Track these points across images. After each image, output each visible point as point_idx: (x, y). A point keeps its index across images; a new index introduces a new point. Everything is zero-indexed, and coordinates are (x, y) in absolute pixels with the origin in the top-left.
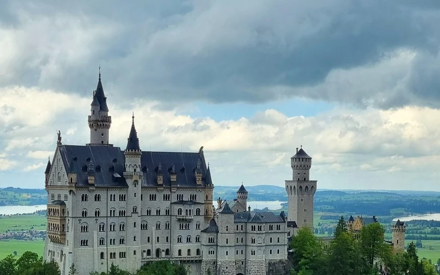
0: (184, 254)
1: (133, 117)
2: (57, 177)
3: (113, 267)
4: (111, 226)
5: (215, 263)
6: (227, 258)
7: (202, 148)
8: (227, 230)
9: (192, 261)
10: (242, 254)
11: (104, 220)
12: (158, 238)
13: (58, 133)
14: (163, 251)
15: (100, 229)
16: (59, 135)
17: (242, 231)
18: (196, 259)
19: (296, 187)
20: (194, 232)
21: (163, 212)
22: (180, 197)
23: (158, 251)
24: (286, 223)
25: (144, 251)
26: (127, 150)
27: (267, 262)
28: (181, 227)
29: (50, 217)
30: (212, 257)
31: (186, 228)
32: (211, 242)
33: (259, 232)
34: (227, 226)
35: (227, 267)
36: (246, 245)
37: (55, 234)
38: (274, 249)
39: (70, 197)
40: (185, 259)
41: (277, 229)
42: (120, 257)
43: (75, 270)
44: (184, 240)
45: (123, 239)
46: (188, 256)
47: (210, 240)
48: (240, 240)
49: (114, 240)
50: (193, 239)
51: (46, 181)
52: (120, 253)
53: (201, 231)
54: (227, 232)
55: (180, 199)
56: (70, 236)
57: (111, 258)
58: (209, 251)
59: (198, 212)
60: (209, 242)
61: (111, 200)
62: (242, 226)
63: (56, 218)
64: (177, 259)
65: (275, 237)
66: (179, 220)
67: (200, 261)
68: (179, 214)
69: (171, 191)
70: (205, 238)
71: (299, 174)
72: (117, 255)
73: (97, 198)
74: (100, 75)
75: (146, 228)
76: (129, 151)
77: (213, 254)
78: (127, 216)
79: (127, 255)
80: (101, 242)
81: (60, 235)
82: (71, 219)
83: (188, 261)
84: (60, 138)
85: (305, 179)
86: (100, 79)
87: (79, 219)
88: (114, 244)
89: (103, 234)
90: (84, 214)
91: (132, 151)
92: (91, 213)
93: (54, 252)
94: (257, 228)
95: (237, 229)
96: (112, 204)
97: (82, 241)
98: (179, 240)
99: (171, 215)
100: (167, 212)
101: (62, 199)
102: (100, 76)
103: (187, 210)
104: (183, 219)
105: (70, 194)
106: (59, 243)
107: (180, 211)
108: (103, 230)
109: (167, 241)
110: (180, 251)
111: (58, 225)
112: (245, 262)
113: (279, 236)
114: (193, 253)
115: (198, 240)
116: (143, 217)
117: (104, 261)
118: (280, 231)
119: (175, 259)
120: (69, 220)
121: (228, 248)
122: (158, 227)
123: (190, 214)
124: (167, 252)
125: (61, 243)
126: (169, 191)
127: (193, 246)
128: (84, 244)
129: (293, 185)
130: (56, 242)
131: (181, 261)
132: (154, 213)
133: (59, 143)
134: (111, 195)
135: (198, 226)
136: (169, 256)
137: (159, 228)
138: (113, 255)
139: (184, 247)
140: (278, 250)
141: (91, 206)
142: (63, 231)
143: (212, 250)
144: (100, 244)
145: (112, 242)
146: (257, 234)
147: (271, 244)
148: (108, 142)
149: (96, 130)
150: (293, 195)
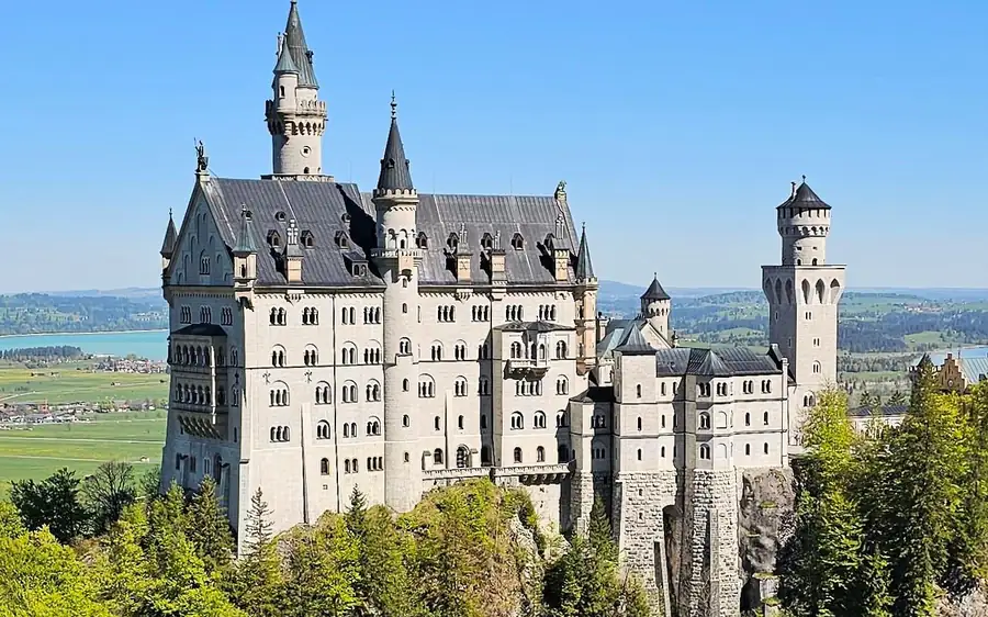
0: (530, 458)
1: (393, 105)
2: (197, 263)
3: (356, 499)
4: (345, 389)
5: (608, 479)
6: (639, 467)
7: (562, 184)
8: (639, 396)
9: (550, 476)
10: (675, 455)
11: (327, 374)
12: (461, 418)
14: (475, 451)
15: (318, 399)
16: (200, 151)
17: (675, 398)
18: (560, 471)
19: (794, 282)
20: (551, 403)
21: (472, 353)
22: (514, 312)
23: (461, 452)
24: (784, 374)
25: (426, 454)
27: (740, 475)
29: (179, 368)
30: (601, 465)
31: (531, 392)
32: (598, 427)
33: (719, 399)
34: (639, 386)
35: (640, 491)
36: (685, 434)
37: (200, 411)
38: (756, 442)
39: (239, 316)
40: (531, 472)
41: (763, 392)
42: (369, 469)
45: (376, 423)
46: (541, 464)
47: (597, 422)
48: (671, 419)
49: (354, 425)
50: (550, 420)
52: (369, 459)
53: (571, 400)
55: (514, 319)
57: (347, 471)
58: (594, 451)
59: (561, 351)
60: (593, 427)
61: (343, 321)
62: (675, 384)
63: (201, 371)
64: (511, 473)
65: (756, 410)
66: (516, 370)
67: (570, 477)
68: (513, 357)
69: (490, 297)
70: (581, 415)
71: (799, 248)
72: (362, 464)
73: (310, 317)
75: (430, 393)
77: (604, 457)
78: (384, 364)
79: (386, 464)
80: (321, 432)
82: (242, 373)
83: (540, 477)
84: (202, 161)
85: (814, 261)
87: (266, 371)
88: (353, 435)
89: (325, 412)
90: (278, 359)
92: (294, 357)
93: (193, 460)
94: (713, 389)
95: (663, 394)
96: (346, 333)
97: (272, 429)
98: (518, 422)
99: (493, 359)
100: (483, 352)
101: (215, 320)
103: (534, 346)
104: (524, 370)
105: (240, 307)
106: (208, 435)
107: (516, 349)
108: (325, 399)
109: (485, 426)
110: (518, 451)
111: (208, 388)
112: (682, 477)
113: (766, 406)
114: (551, 457)
115: (560, 421)
116: (423, 364)
117: (331, 479)
118: (770, 396)
119: (507, 472)
120: (236, 376)
121: (643, 441)
122: (460, 390)
123: (542, 356)
124: (486, 454)
125: (215, 437)
126: (486, 298)
128: (278, 437)
129: (784, 276)
130: (201, 435)
131: (521, 477)
132: (449, 354)
133: (202, 174)
134: (344, 309)
135: (561, 387)
136: (489, 464)
137: (462, 392)
138: (351, 465)
139: (528, 439)
140: (766, 445)
141: (294, 337)
142: (221, 403)
143: (599, 446)
144: (319, 438)
145: (350, 430)
146: (715, 404)
147: (748, 429)
150: (783, 304)
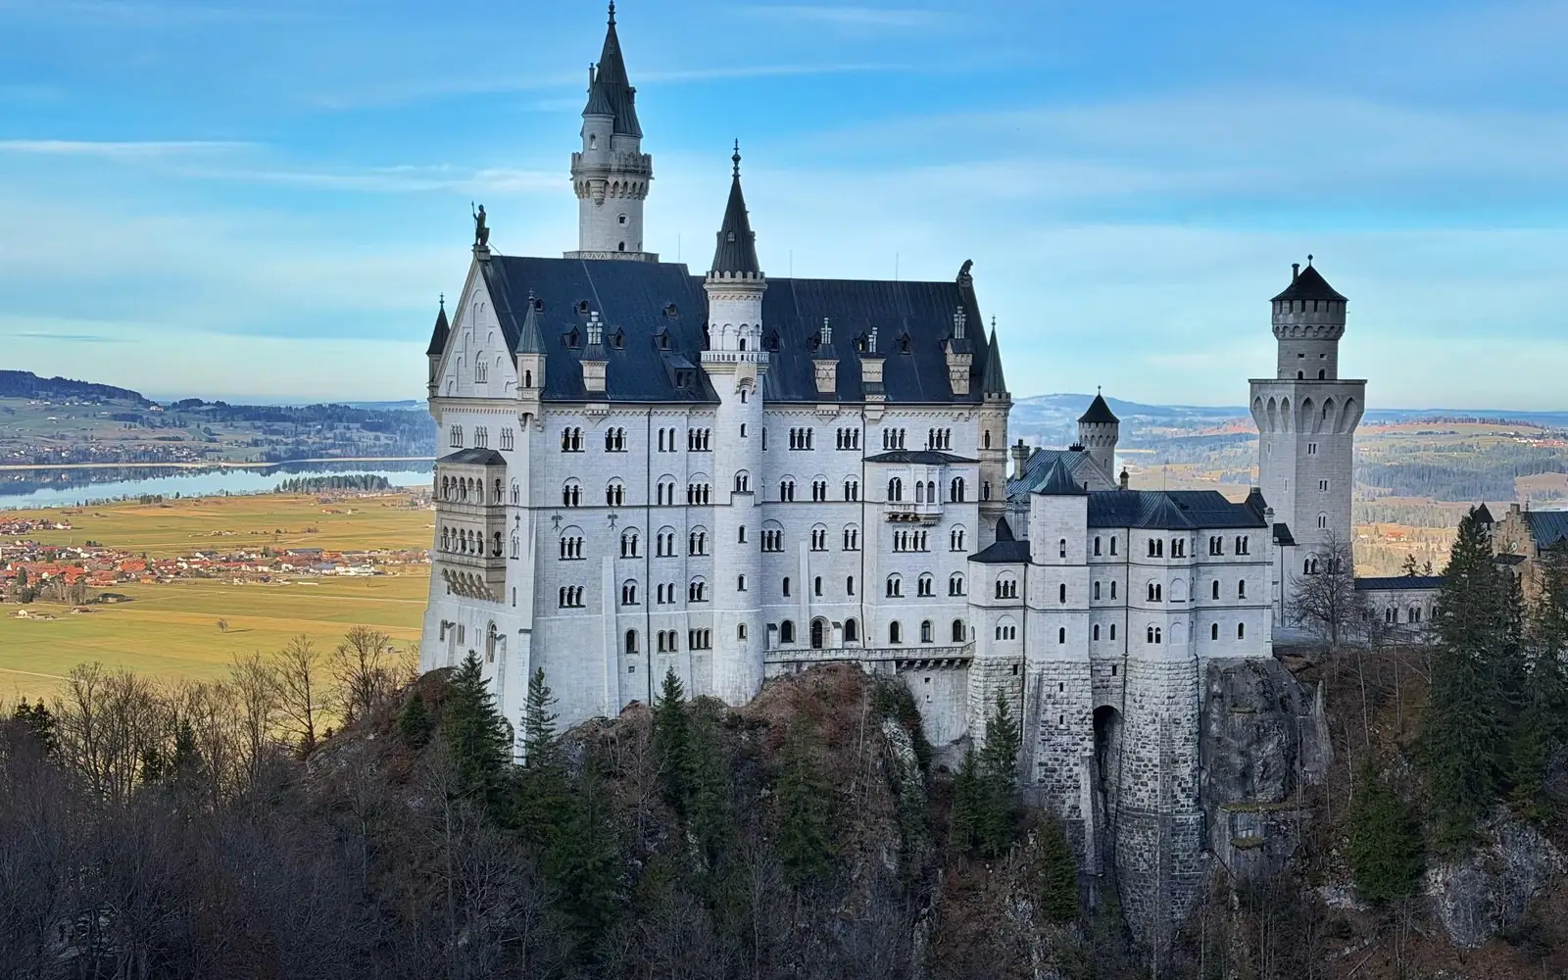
0: (910, 637)
1: (736, 159)
2: (472, 368)
3: (671, 686)
4: (660, 537)
5: (1018, 668)
6: (1061, 652)
7: (968, 264)
8: (1063, 554)
9: (938, 662)
10: (1113, 637)
11: (637, 519)
12: (818, 580)
13: (478, 212)
14: (837, 625)
15: (624, 551)
16: (481, 219)
17: (1113, 559)
18: (953, 655)
19: (1292, 402)
20: (941, 560)
21: (834, 492)
22: (893, 438)
23: (817, 627)
24: (1271, 529)
25: (772, 627)
26: (717, 274)
27: (1203, 665)
28: (899, 542)
29: (446, 507)
30: (1008, 649)
31: (916, 546)
32: (1006, 596)
33: (1175, 562)
34: (1063, 541)
35: (1061, 685)
36: (1127, 607)
37: (468, 565)
38: (1226, 621)
39: (523, 438)
40: (912, 656)
41: (1237, 553)
42: (691, 647)
43: (547, 691)
44: (909, 588)
45: (701, 585)
46: (926, 645)
47: (1004, 590)
48: (1106, 588)
49: (671, 587)
50: (940, 586)
51: (432, 380)
52: (691, 633)
53: (969, 558)
54: (1062, 561)
55: (893, 445)
56: (520, 573)
57: (661, 648)
58: (998, 629)
59: (957, 492)
60: (998, 597)
61: (661, 448)
62: (1113, 540)
63: (473, 510)
64: (886, 656)
65: (1228, 578)
66: (894, 518)
67: (965, 662)
68: (891, 498)
69: (863, 416)
70: (981, 578)
71: (1302, 356)
72: (682, 642)
73: (614, 442)
74: (612, 7)
75: (777, 546)
76: (722, 276)
77: (1013, 637)
78: (713, 505)
79: (714, 641)
80: (627, 596)
81: (487, 569)
82: (525, 514)
83: (925, 662)
84: (482, 233)
85: (1322, 373)
86: (612, 24)
87: (553, 513)
88: (670, 600)
89: (633, 568)
90: (571, 497)
91: (733, 276)
92: (593, 494)
93: (462, 628)
94: (1167, 547)
95: (1097, 553)
96: (663, 462)
97: (562, 590)
98: (892, 589)
99: (863, 502)
100: (851, 492)
101: (494, 444)
102: (612, 13)
103: (919, 485)
104: (906, 517)
105: (523, 426)
106: (480, 596)
107: (895, 489)
108: (634, 551)
109: (850, 592)
110: (894, 627)
111: (480, 533)
112: (1121, 667)
113: (1242, 573)
114: (942, 636)
115: (955, 588)
116: (769, 507)
117: (639, 659)
118: (1247, 559)
119: (878, 655)
120: (518, 518)
121: (1066, 616)
122: (818, 541)
123: (931, 500)
124: (850, 630)
125: (489, 597)
126: (858, 418)
127: (942, 611)
128: (570, 601)
129: (1279, 394)
130: (471, 594)
131: (899, 662)
132: (803, 492)
133: (481, 247)
134: (661, 432)
135: (956, 540)
136: (854, 644)
137: (822, 545)
138: (667, 640)
139: (909, 612)
140: (1241, 626)
141: (593, 468)
142: (498, 553)
143: (1007, 622)
144: (625, 603)
145: (665, 594)
146: (1169, 567)
147: (1216, 603)
148: (640, 245)
149: (600, 203)
150: (1278, 431)
